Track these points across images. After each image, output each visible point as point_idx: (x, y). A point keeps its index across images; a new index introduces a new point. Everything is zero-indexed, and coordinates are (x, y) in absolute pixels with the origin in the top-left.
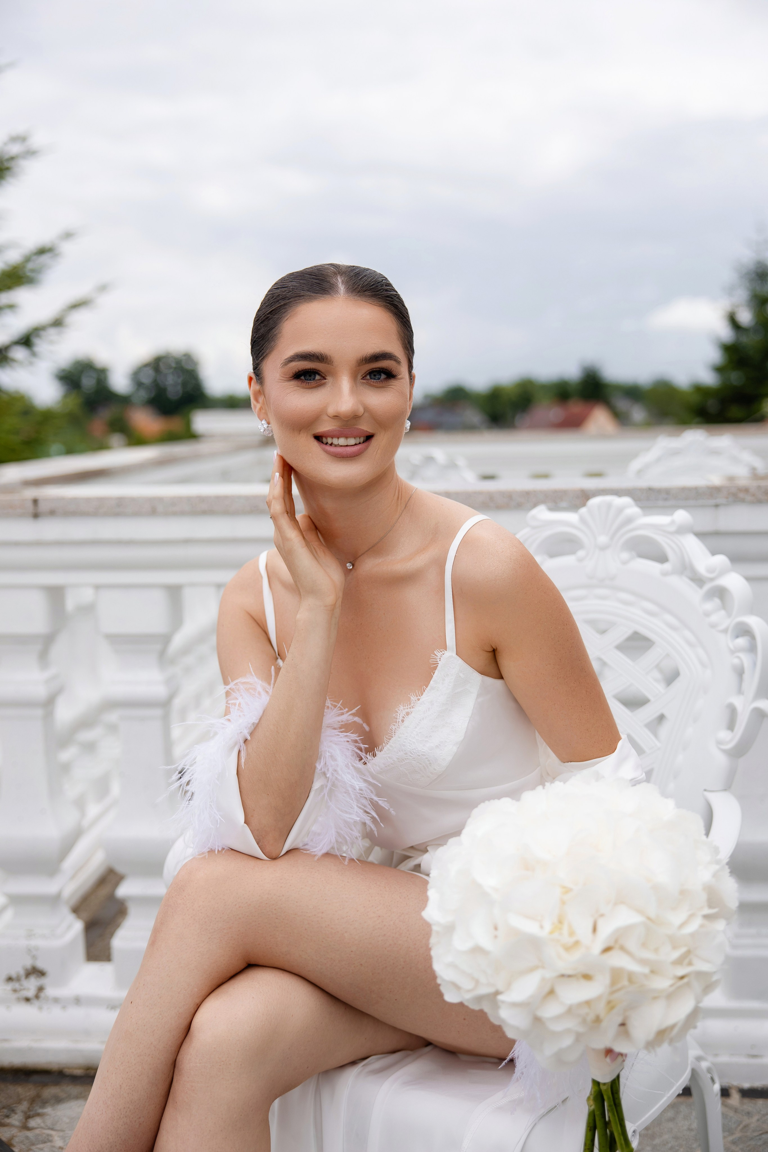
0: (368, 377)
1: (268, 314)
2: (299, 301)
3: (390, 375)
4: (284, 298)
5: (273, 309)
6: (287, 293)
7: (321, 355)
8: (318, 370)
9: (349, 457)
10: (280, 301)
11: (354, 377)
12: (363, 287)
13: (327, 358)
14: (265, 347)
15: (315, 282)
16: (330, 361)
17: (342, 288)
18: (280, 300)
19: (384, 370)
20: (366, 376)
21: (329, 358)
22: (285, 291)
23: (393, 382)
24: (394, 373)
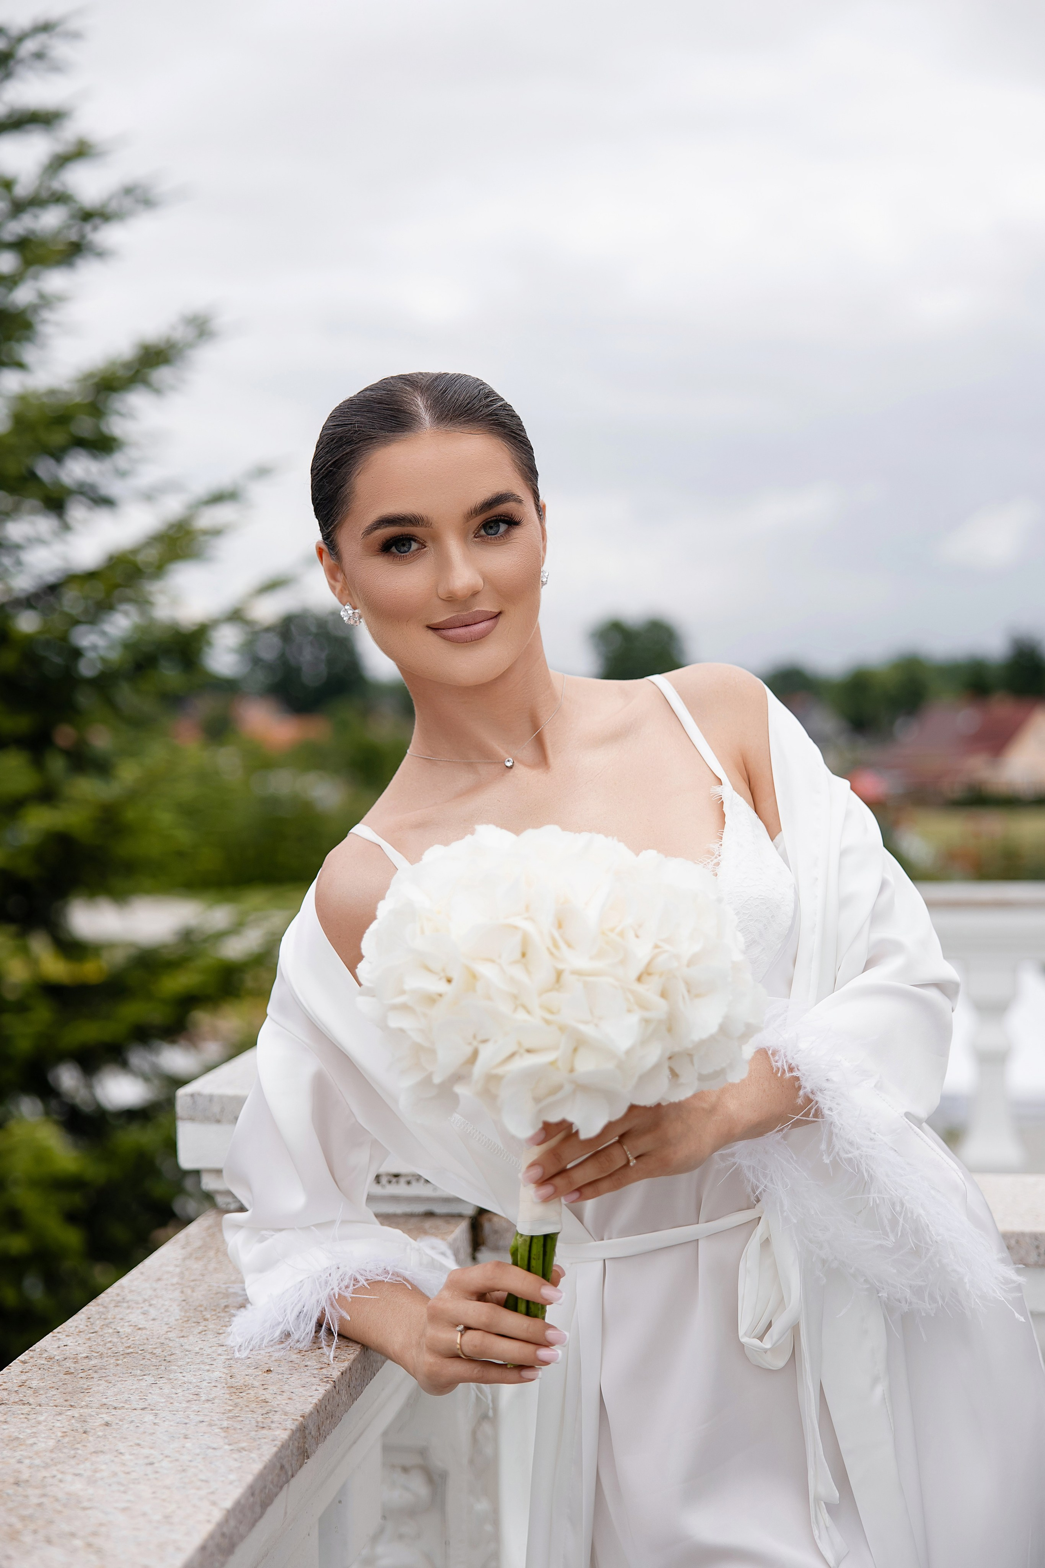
0: (483, 532)
1: (330, 466)
2: (372, 445)
3: (512, 522)
4: (350, 442)
5: (337, 458)
6: (351, 434)
7: (415, 517)
8: (413, 536)
9: (474, 641)
10: (344, 447)
11: (464, 536)
12: (454, 411)
13: (423, 520)
14: (335, 513)
15: (389, 415)
16: (428, 523)
17: (426, 417)
18: (344, 445)
19: (502, 517)
20: (479, 531)
21: (425, 519)
22: (349, 430)
23: (518, 533)
24: (517, 519)
